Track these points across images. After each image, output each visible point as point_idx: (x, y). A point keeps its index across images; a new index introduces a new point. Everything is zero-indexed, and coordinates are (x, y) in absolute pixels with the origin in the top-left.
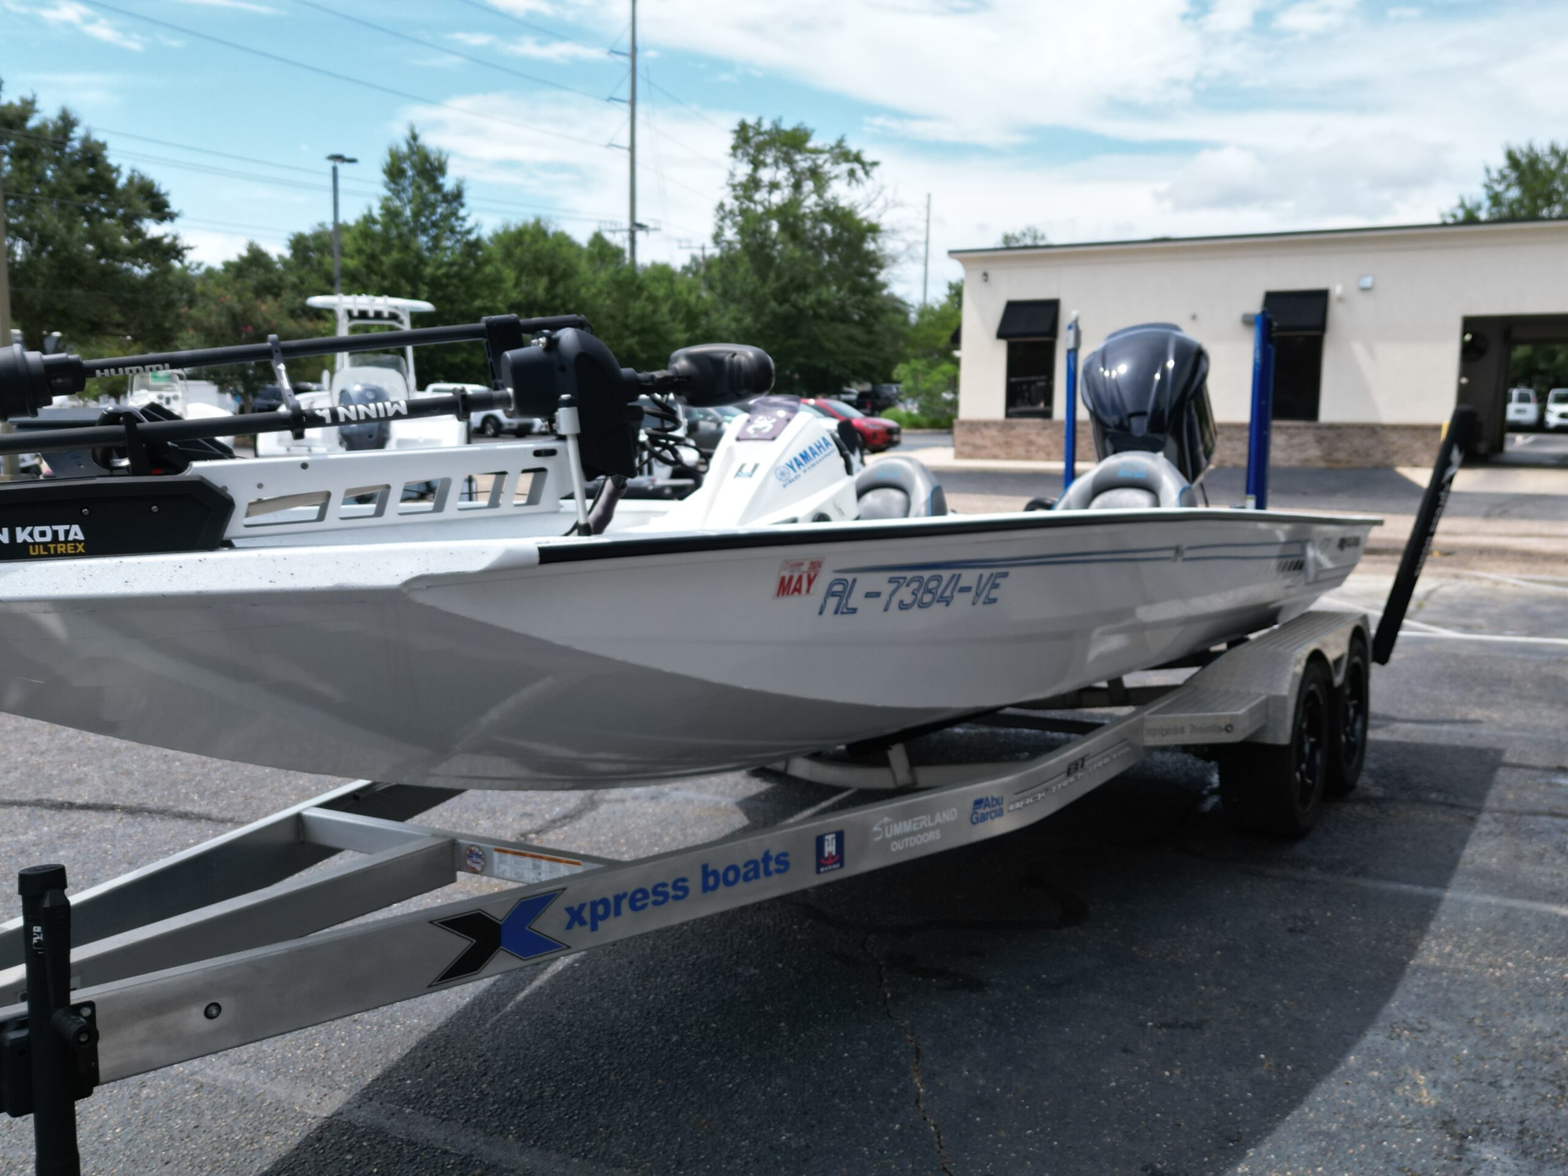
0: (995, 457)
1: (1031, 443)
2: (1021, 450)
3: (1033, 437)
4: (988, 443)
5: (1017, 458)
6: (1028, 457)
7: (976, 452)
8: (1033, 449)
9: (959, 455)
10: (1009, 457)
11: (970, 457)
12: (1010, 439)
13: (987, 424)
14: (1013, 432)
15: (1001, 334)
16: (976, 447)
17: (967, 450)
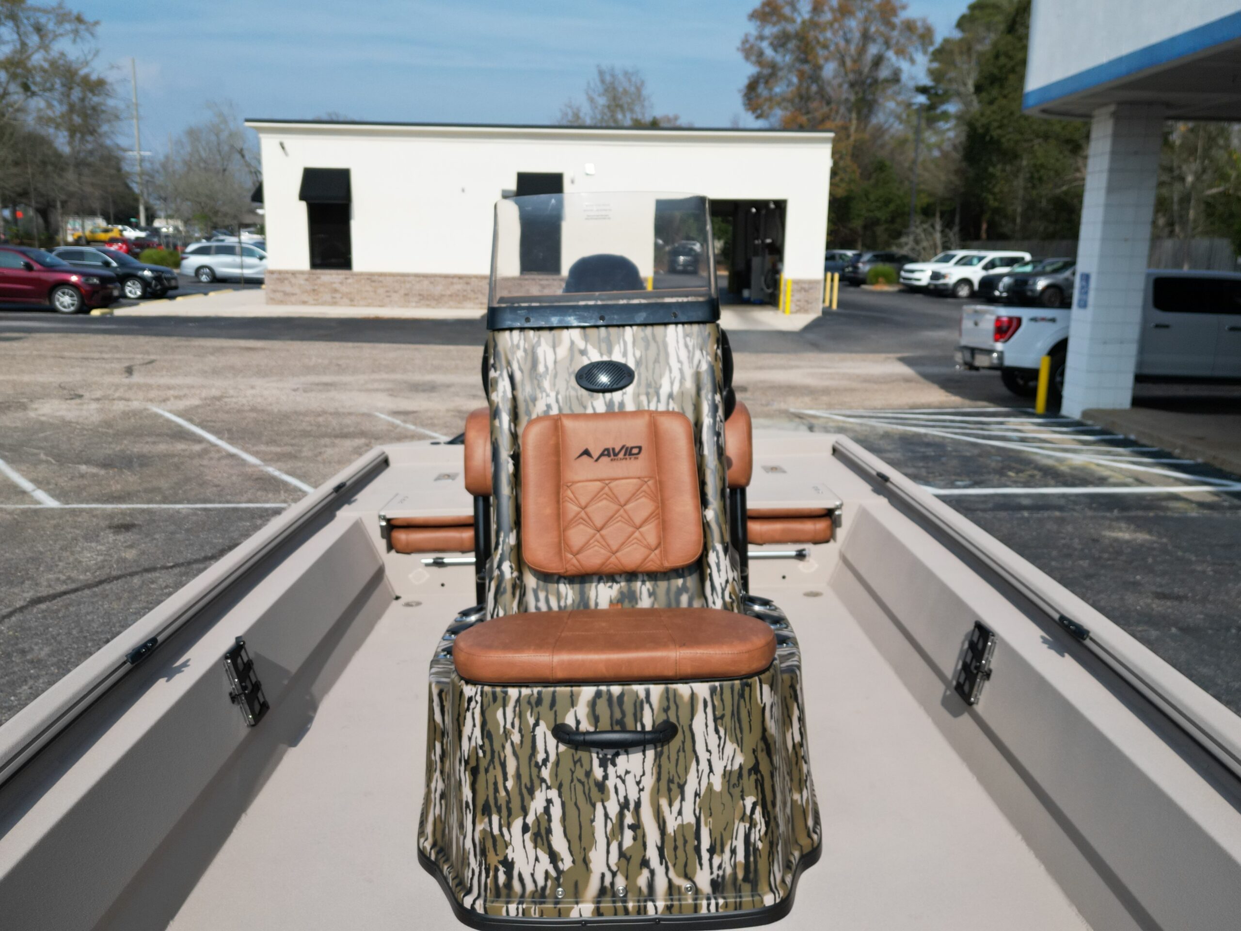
0: (304, 303)
1: (336, 291)
2: (327, 297)
3: (337, 286)
4: (296, 290)
5: (324, 304)
6: (334, 304)
7: (287, 298)
8: (338, 295)
9: (272, 301)
10: (317, 303)
11: (281, 302)
12: (316, 287)
13: (294, 274)
14: (319, 281)
15: (302, 197)
16: (285, 294)
17: (279, 296)
